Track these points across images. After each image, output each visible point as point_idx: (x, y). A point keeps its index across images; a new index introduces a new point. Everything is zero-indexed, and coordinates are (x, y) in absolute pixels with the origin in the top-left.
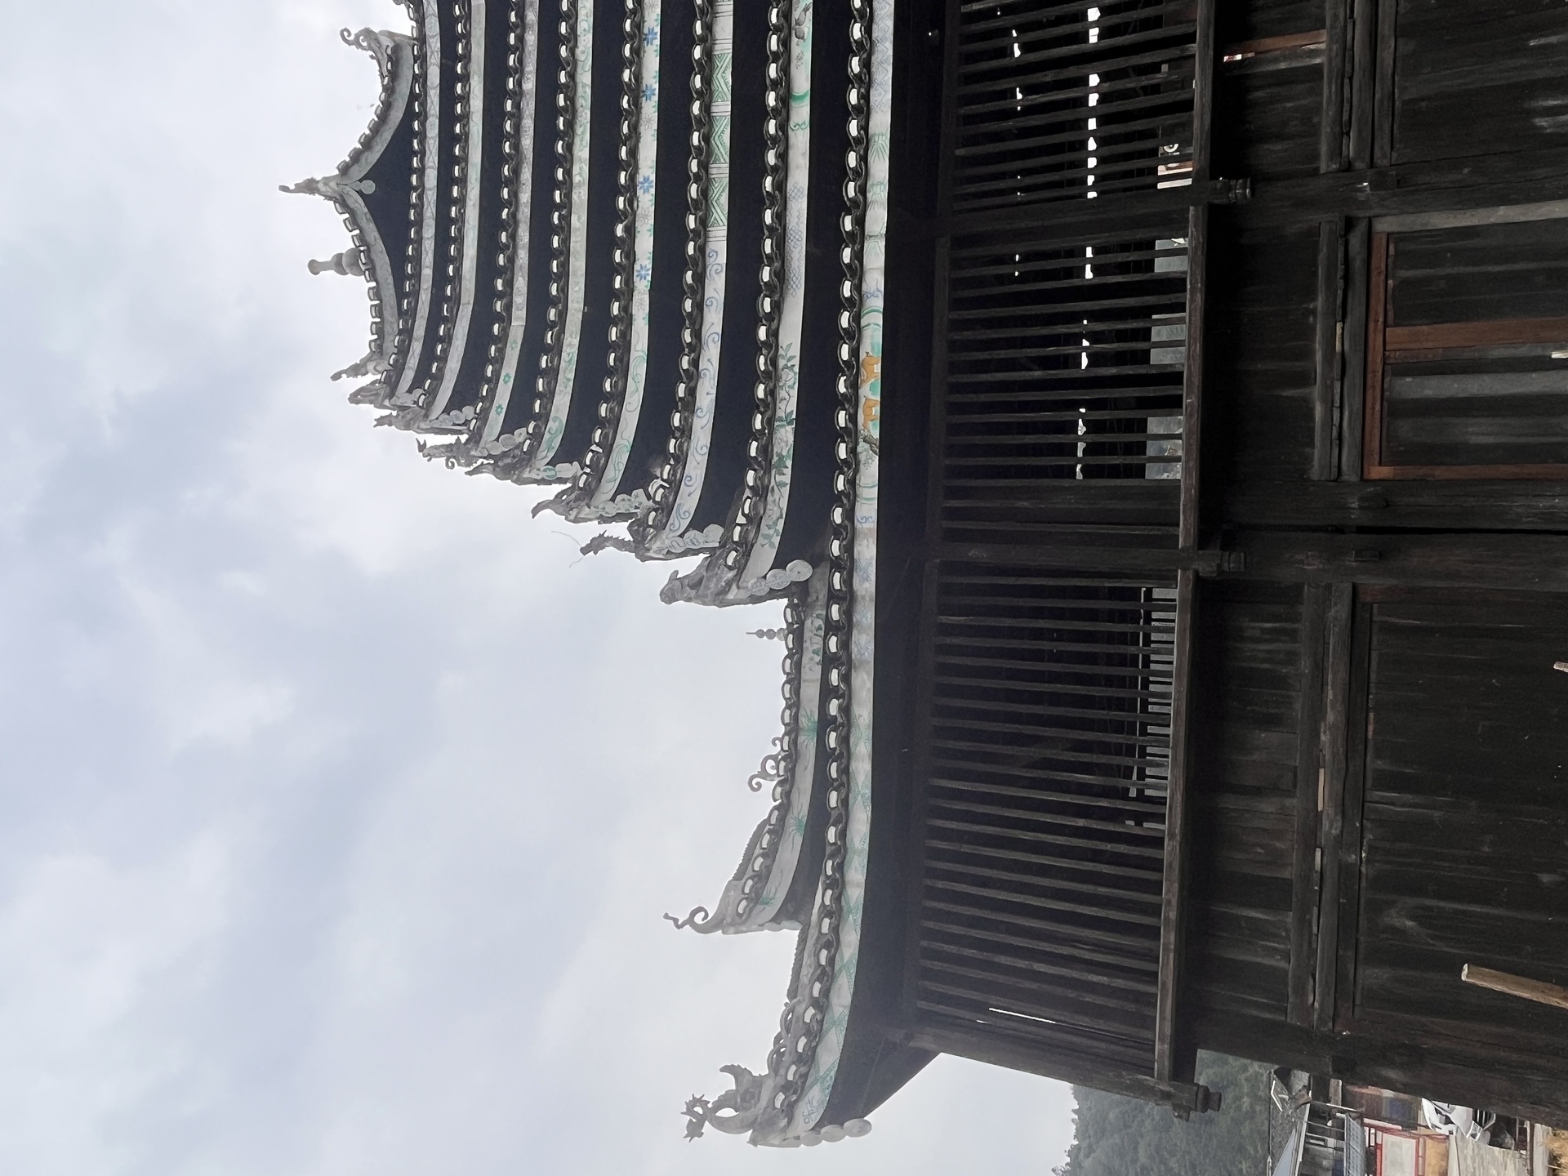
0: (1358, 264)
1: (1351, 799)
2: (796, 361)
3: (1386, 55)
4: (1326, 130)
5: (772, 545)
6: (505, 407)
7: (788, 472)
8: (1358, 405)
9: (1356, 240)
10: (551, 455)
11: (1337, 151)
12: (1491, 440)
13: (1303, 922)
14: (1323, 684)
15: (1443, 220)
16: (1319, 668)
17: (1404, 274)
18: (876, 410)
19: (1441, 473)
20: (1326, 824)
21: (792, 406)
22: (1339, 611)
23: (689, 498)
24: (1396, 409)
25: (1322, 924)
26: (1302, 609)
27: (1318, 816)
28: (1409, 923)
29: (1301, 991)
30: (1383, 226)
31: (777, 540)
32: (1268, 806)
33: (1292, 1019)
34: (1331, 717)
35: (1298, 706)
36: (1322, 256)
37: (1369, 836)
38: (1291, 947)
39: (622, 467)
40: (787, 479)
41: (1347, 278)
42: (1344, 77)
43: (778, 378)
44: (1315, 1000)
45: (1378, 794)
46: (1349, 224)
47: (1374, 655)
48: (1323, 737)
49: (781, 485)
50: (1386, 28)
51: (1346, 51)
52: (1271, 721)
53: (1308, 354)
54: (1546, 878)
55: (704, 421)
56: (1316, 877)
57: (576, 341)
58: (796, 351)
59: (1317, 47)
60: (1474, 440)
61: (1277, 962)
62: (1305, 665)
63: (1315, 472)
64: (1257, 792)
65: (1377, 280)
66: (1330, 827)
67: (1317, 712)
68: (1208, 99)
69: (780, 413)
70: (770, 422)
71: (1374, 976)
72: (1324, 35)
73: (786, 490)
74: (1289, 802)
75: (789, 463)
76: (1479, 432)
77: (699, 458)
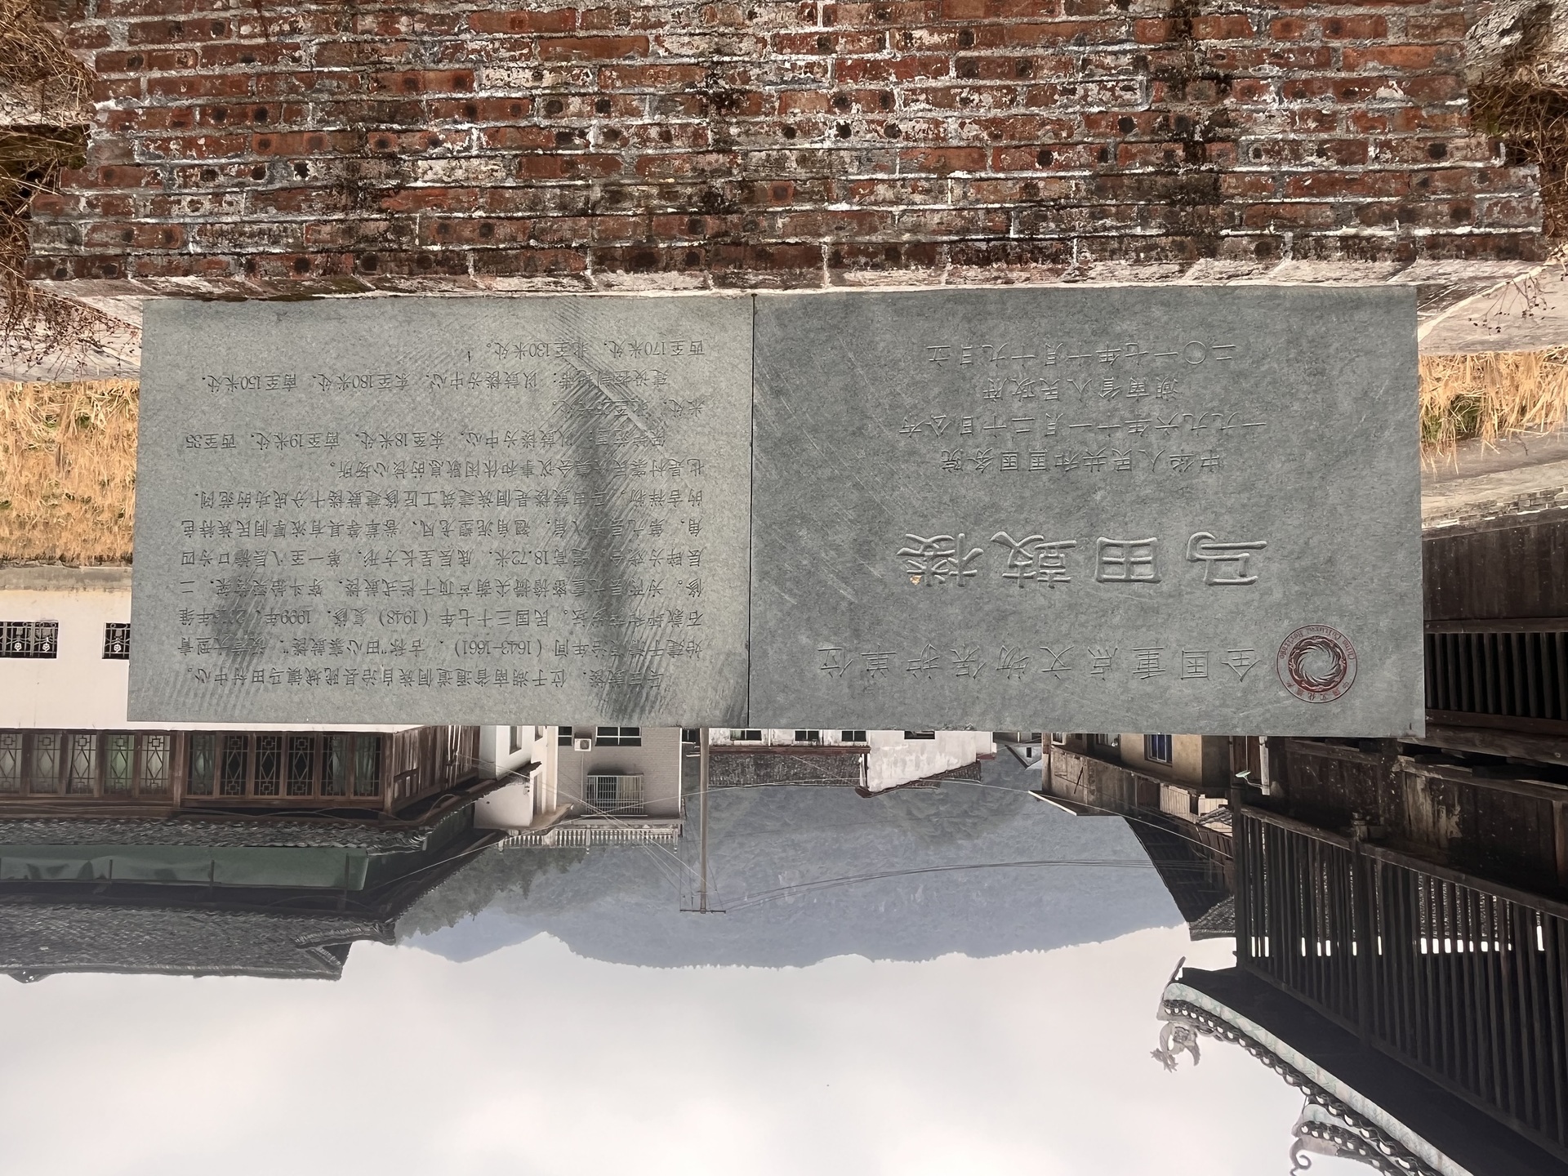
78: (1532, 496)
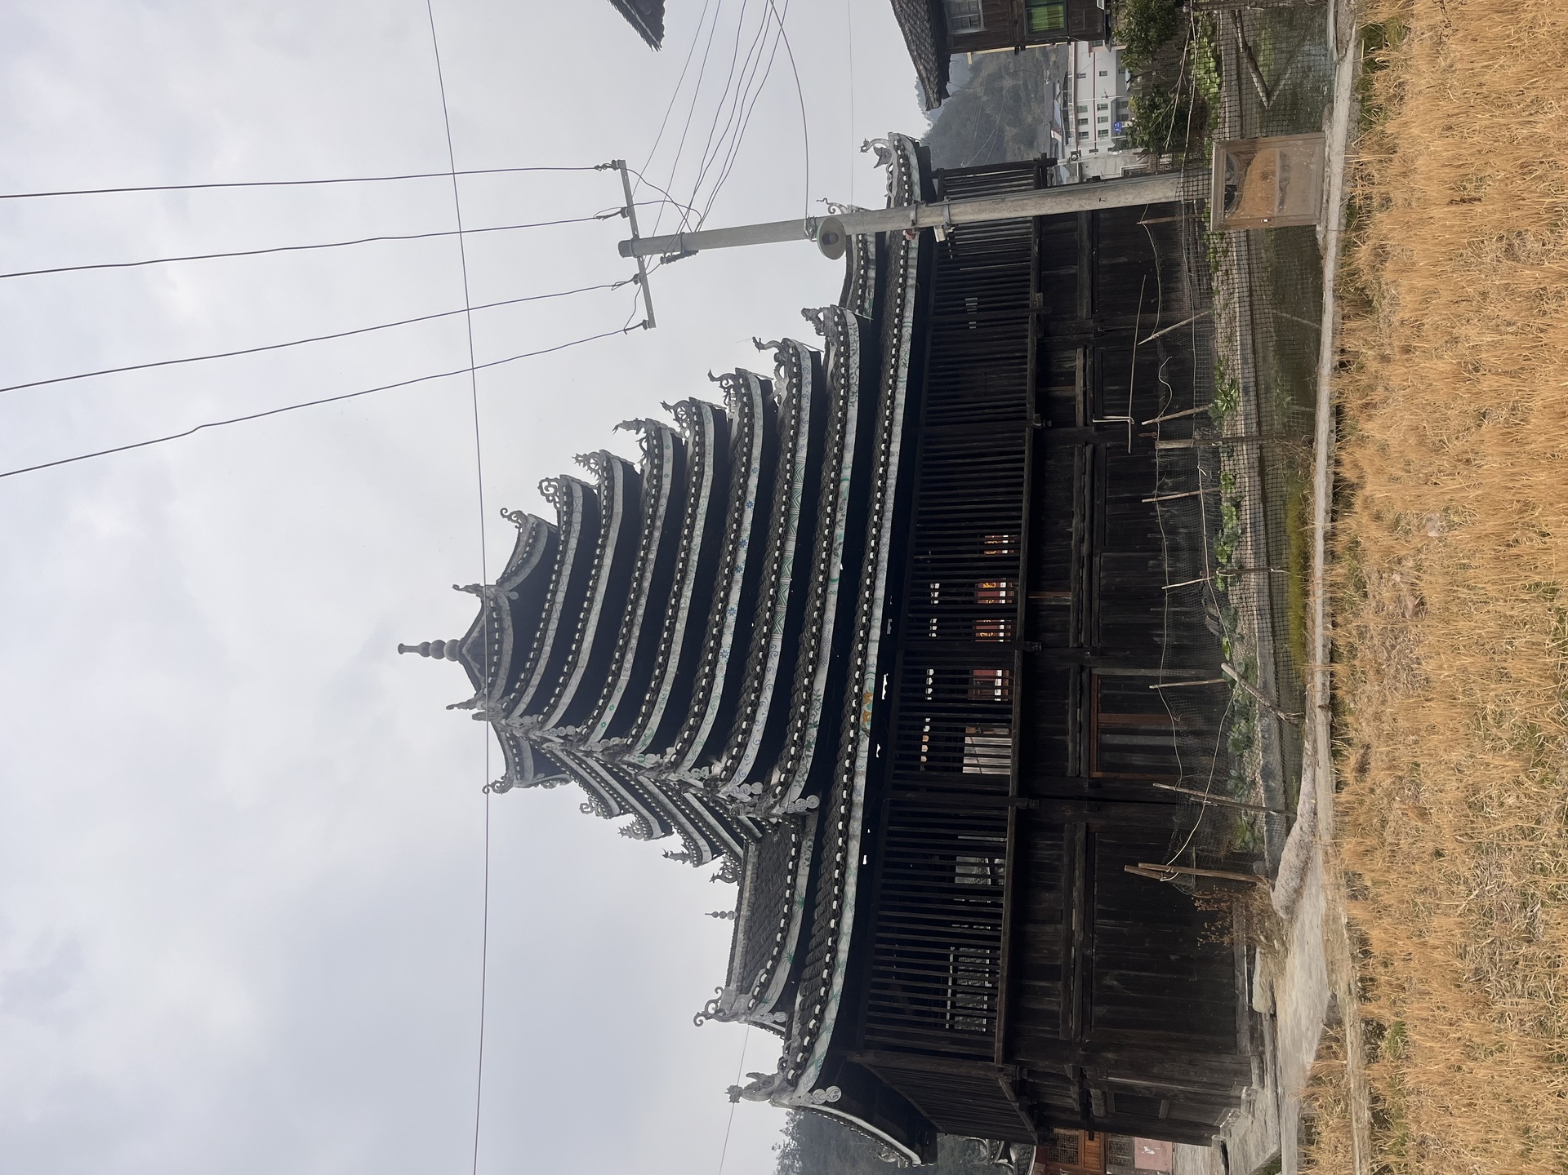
0: (1086, 686)
1: (1088, 923)
2: (822, 698)
3: (1096, 605)
4: (1072, 630)
5: (800, 786)
6: (608, 723)
7: (813, 750)
8: (1087, 741)
9: (1085, 675)
10: (644, 749)
11: (1076, 639)
12: (1142, 763)
13: (1067, 986)
14: (1074, 869)
15: (1119, 672)
16: (1072, 861)
17: (1105, 692)
18: (870, 717)
19: (1122, 776)
20: (1076, 934)
21: (818, 718)
22: (1080, 835)
23: (746, 767)
24: (1104, 748)
25: (1075, 986)
26: (1064, 835)
27: (1073, 932)
28: (1115, 983)
29: (1066, 1022)
30: (1096, 671)
31: (803, 784)
32: (1049, 928)
33: (1061, 1038)
34: (1078, 884)
35: (1063, 880)
36: (1071, 681)
37: (1096, 941)
38: (1060, 999)
39: (697, 754)
40: (812, 754)
41: (1081, 689)
42: (1079, 610)
43: (812, 704)
44: (1072, 1024)
45: (1099, 921)
46: (1082, 669)
47: (1096, 856)
48: (1074, 894)
49: (809, 756)
50: (1095, 595)
51: (1079, 601)
52: (1050, 888)
53: (1066, 722)
54: (1173, 957)
55: (759, 728)
56: (1072, 961)
57: (669, 689)
58: (822, 692)
59: (1068, 598)
60: (1135, 763)
61: (1055, 1008)
62: (1066, 860)
63: (1069, 773)
64: (1044, 922)
65: (1094, 693)
66: (1079, 937)
67: (1071, 883)
68: (1023, 609)
69: (811, 721)
70: (805, 724)
71: (1100, 1011)
72: (1071, 594)
73: (810, 760)
74: (1059, 926)
75: (813, 746)
76: (1138, 760)
77: (754, 746)
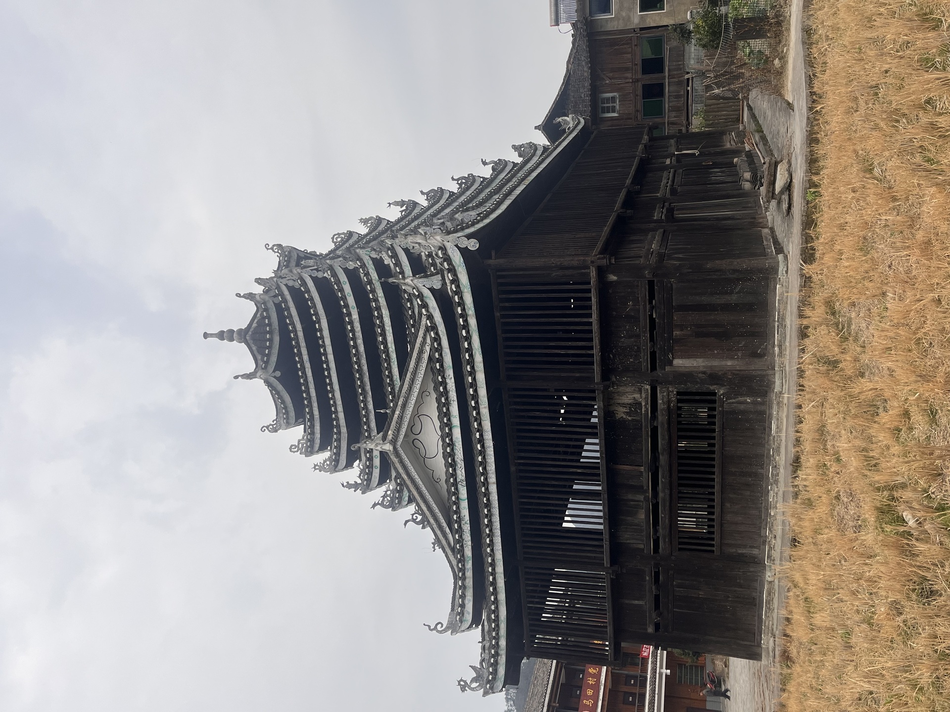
26: (647, 234)
78: (778, 475)
